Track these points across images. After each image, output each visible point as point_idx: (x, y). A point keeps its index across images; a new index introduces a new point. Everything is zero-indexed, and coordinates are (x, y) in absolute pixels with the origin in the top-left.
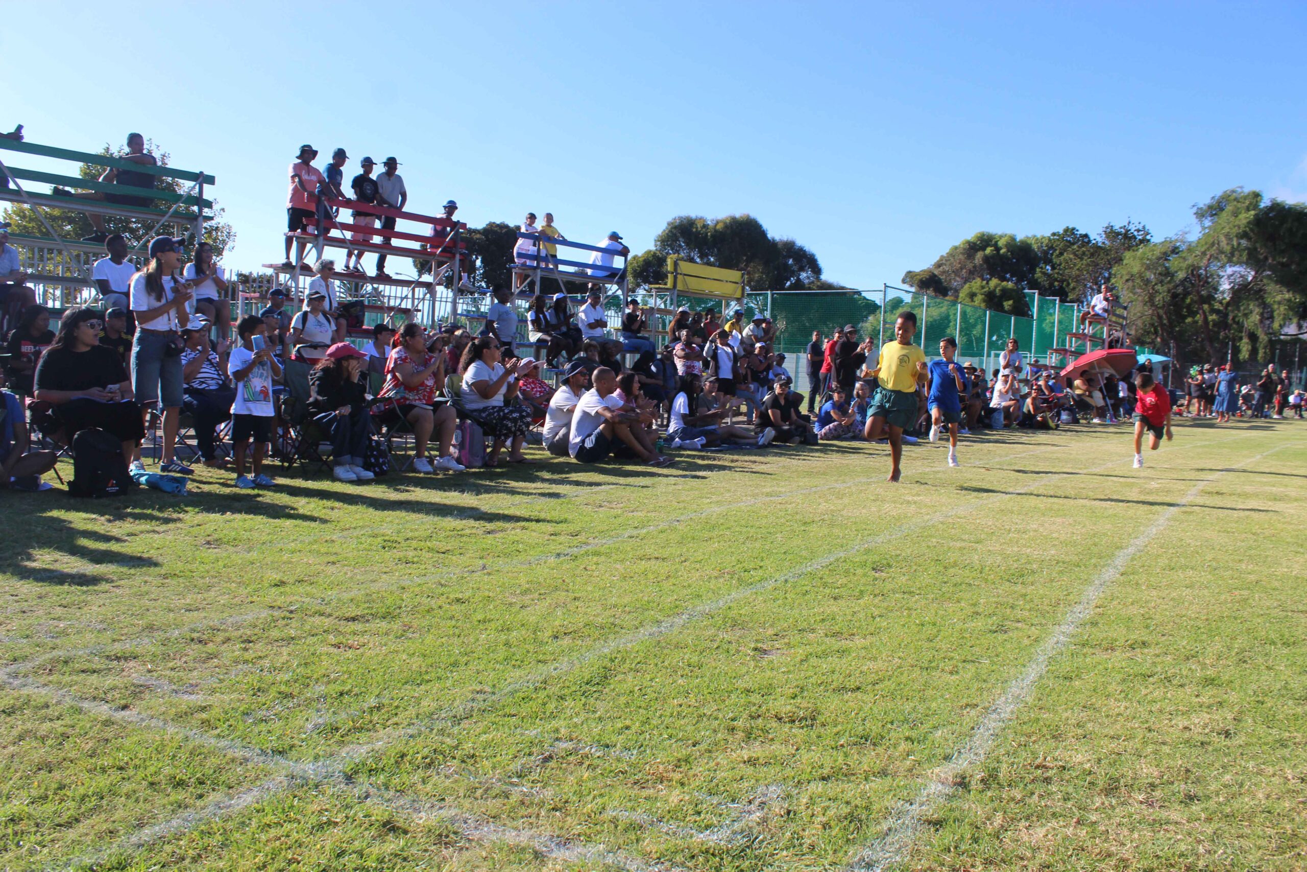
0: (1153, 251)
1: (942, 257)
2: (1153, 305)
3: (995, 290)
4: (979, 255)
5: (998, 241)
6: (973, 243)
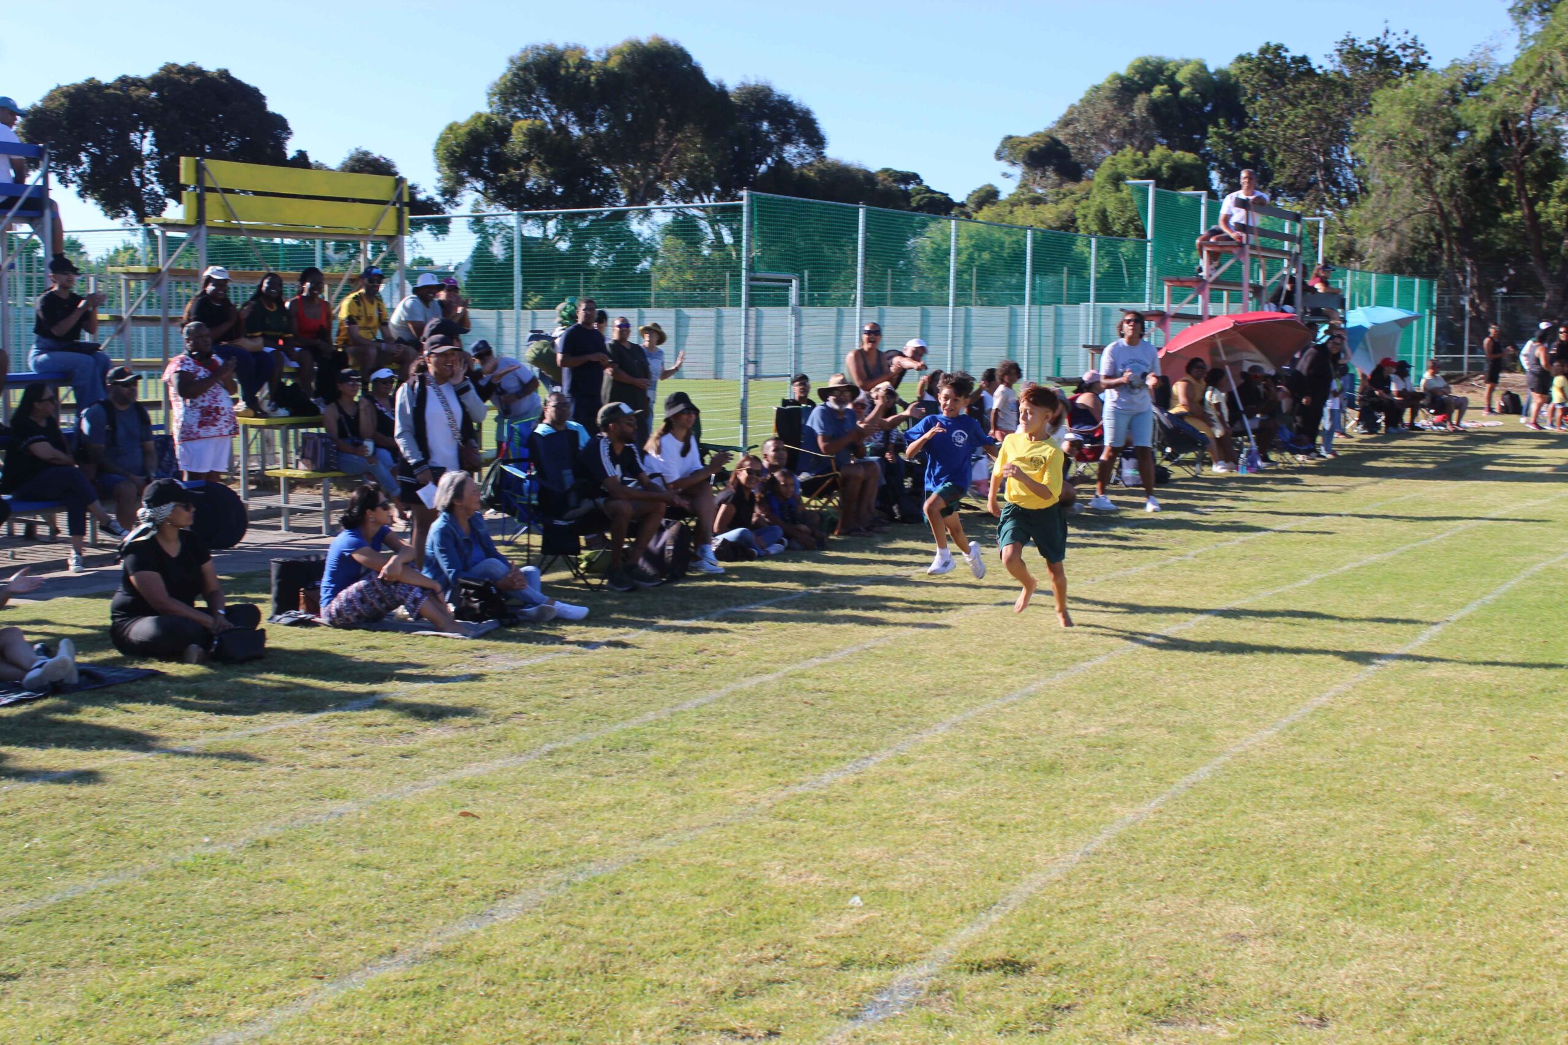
0: (1428, 86)
1: (1072, 106)
2: (1431, 191)
3: (1159, 168)
4: (1141, 100)
5: (1174, 73)
6: (1128, 79)
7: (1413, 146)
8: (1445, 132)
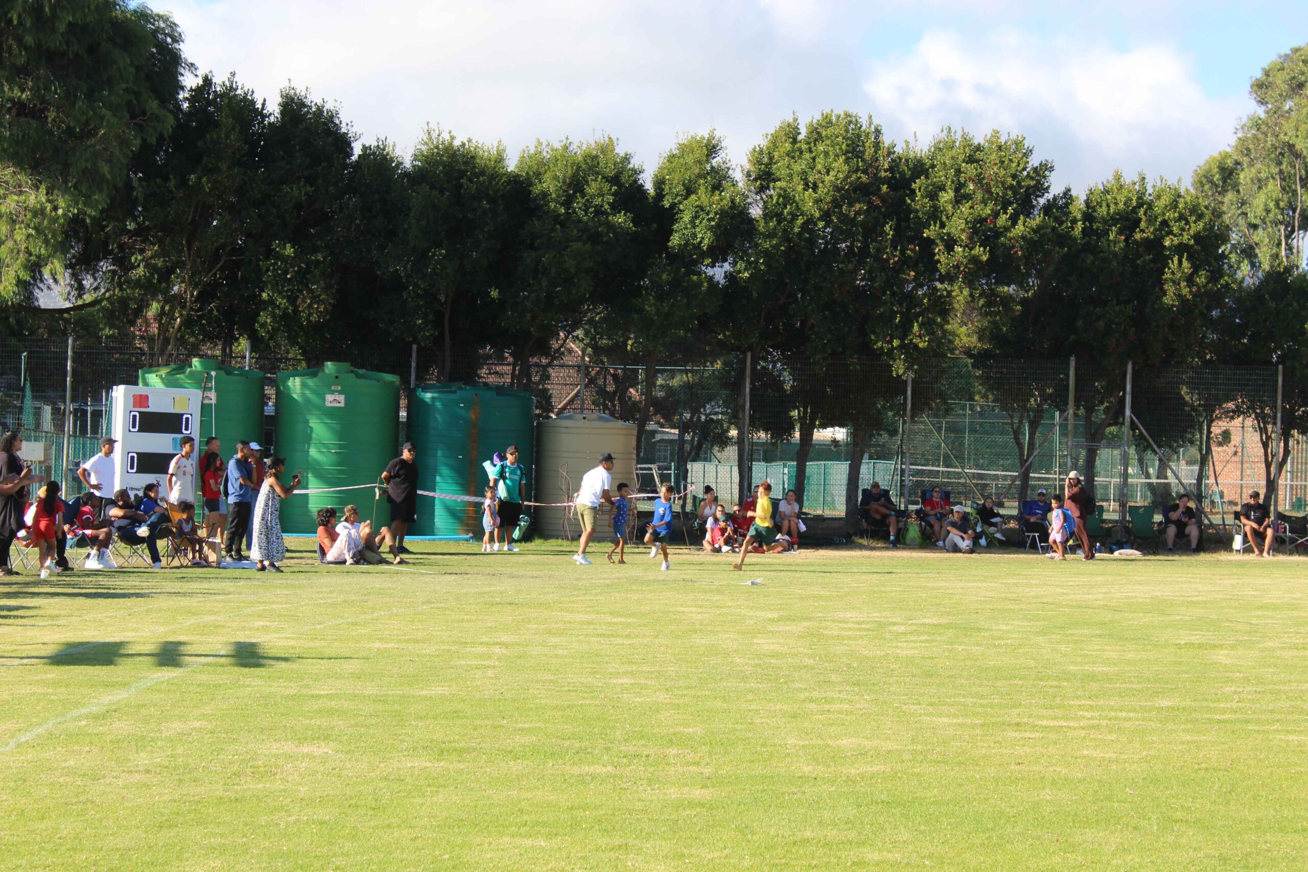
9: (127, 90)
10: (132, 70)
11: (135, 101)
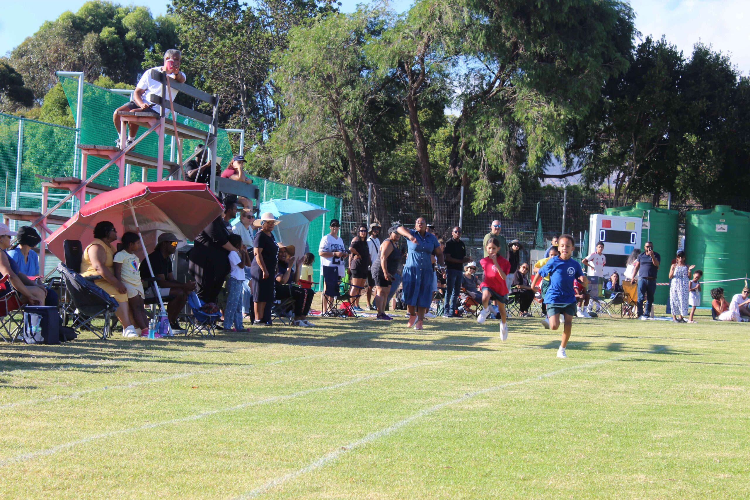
2: (339, 120)
5: (122, 18)
6: (80, 18)
7: (324, 79)
8: (352, 68)
9: (601, 46)
10: (605, 33)
11: (606, 52)
